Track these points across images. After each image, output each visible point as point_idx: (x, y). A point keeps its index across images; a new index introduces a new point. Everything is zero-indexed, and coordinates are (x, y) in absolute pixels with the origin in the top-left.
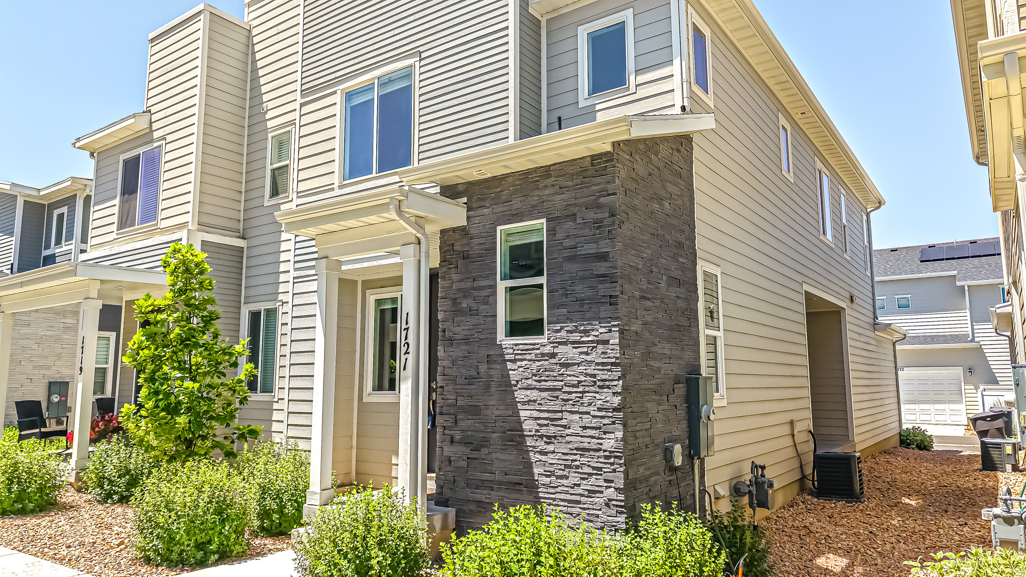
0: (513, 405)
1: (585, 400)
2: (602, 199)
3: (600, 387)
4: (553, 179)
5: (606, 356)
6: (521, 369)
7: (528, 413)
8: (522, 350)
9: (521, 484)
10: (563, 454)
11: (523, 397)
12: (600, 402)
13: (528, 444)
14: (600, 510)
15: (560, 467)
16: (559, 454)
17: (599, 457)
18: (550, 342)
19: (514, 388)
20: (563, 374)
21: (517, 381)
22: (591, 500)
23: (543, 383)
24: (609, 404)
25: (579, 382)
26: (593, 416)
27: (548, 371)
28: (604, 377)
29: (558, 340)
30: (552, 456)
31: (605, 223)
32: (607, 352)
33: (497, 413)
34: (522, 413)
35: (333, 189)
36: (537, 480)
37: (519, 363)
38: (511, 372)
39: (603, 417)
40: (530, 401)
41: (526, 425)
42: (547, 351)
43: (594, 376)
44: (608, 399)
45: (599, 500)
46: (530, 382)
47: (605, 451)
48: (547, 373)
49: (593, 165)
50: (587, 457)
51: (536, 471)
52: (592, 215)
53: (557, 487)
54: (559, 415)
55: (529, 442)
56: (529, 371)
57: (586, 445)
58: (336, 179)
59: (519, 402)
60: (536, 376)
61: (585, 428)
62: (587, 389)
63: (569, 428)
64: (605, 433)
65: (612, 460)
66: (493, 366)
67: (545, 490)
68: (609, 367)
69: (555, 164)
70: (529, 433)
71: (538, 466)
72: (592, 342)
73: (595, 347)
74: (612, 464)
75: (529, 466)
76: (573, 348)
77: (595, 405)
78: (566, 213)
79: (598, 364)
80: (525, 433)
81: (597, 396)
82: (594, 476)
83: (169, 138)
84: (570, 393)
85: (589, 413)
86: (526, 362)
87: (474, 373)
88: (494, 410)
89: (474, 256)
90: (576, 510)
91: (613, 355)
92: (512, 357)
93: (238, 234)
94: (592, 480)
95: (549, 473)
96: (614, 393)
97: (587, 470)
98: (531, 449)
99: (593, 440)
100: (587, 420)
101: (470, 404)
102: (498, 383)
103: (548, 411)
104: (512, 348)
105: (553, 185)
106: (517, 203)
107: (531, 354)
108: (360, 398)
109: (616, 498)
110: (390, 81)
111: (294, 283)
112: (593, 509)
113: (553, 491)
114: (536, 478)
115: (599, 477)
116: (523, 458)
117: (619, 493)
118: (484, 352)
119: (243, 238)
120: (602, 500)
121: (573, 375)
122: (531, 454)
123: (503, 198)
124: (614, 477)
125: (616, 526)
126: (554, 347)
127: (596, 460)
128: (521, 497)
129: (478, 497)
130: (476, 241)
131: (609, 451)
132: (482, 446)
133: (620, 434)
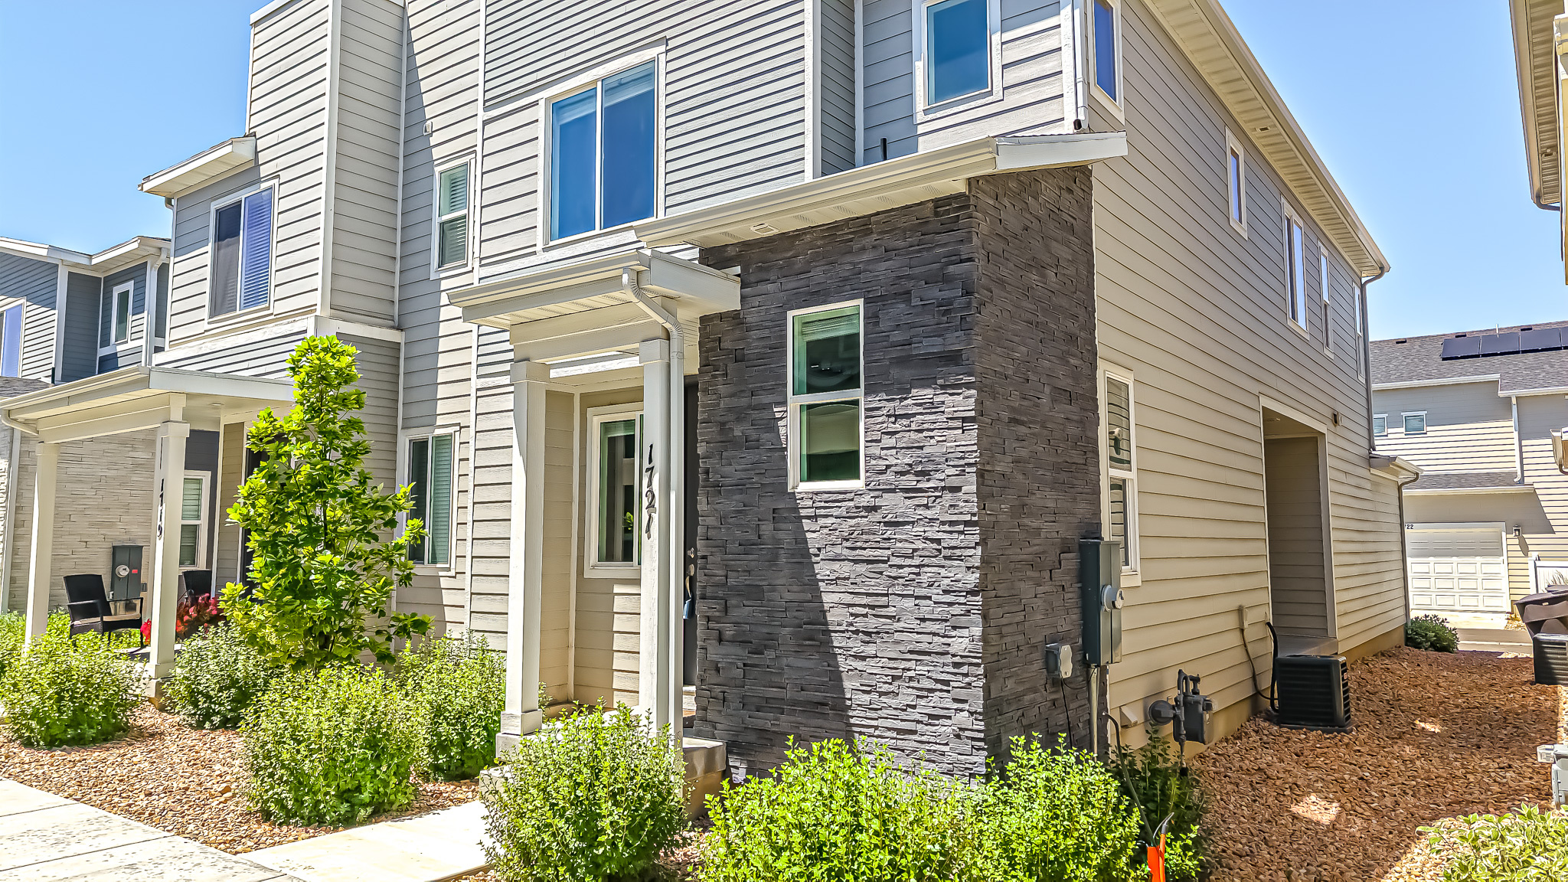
0: (812, 585)
1: (924, 578)
2: (951, 269)
3: (945, 558)
4: (875, 236)
5: (956, 511)
6: (826, 531)
7: (835, 598)
8: (826, 502)
9: (827, 705)
10: (890, 659)
11: (828, 573)
12: (947, 581)
13: (835, 644)
14: (947, 744)
15: (886, 679)
16: (883, 660)
17: (944, 665)
18: (870, 490)
19: (814, 559)
20: (889, 539)
21: (819, 549)
22: (934, 728)
23: (858, 552)
24: (960, 585)
25: (915, 550)
26: (935, 603)
27: (867, 533)
28: (953, 543)
29: (881, 487)
30: (872, 662)
31: (956, 305)
32: (958, 506)
33: (788, 596)
34: (826, 598)
35: (535, 253)
36: (850, 699)
37: (822, 521)
38: (809, 535)
39: (950, 604)
40: (838, 578)
41: (833, 615)
42: (865, 504)
43: (938, 541)
44: (959, 576)
45: (945, 729)
46: (838, 550)
47: (954, 656)
48: (864, 537)
49: (937, 214)
50: (927, 665)
51: (847, 684)
52: (935, 293)
53: (881, 709)
54: (883, 600)
55: (837, 641)
56: (837, 533)
57: (924, 647)
58: (539, 237)
59: (823, 581)
60: (847, 540)
61: (923, 620)
62: (926, 561)
63: (899, 620)
64: (954, 628)
65: (965, 669)
66: (783, 526)
67: (862, 714)
68: (961, 528)
69: (878, 213)
70: (838, 628)
71: (850, 678)
72: (936, 489)
73: (941, 497)
74: (966, 675)
75: (836, 677)
76: (905, 498)
77: (939, 586)
78: (893, 290)
79: (943, 523)
80: (831, 628)
81: (943, 571)
82: (937, 693)
83: (285, 176)
84: (901, 567)
85: (930, 598)
86: (833, 520)
87: (754, 537)
88: (785, 591)
89: (752, 357)
90: (909, 745)
91: (967, 509)
92: (810, 512)
93: (391, 323)
94: (934, 699)
95: (869, 689)
96: (969, 568)
97: (927, 684)
98: (840, 651)
99: (936, 639)
100: (926, 608)
101: (747, 582)
102: (790, 552)
103: (868, 595)
104: (811, 499)
105: (874, 247)
106: (818, 274)
107: (840, 507)
108: (580, 571)
109: (970, 727)
110: (621, 85)
111: (477, 397)
112: (936, 743)
113: (874, 715)
114: (848, 696)
115: (945, 695)
116: (829, 666)
117: (976, 720)
118: (768, 504)
119: (399, 328)
120: (949, 730)
121: (905, 539)
122: (840, 659)
123: (796, 267)
124: (968, 695)
125: (972, 769)
126: (875, 497)
127: (942, 670)
128: (826, 724)
129: (760, 723)
130: (754, 334)
131: (961, 656)
132: (766, 647)
133: (977, 631)
